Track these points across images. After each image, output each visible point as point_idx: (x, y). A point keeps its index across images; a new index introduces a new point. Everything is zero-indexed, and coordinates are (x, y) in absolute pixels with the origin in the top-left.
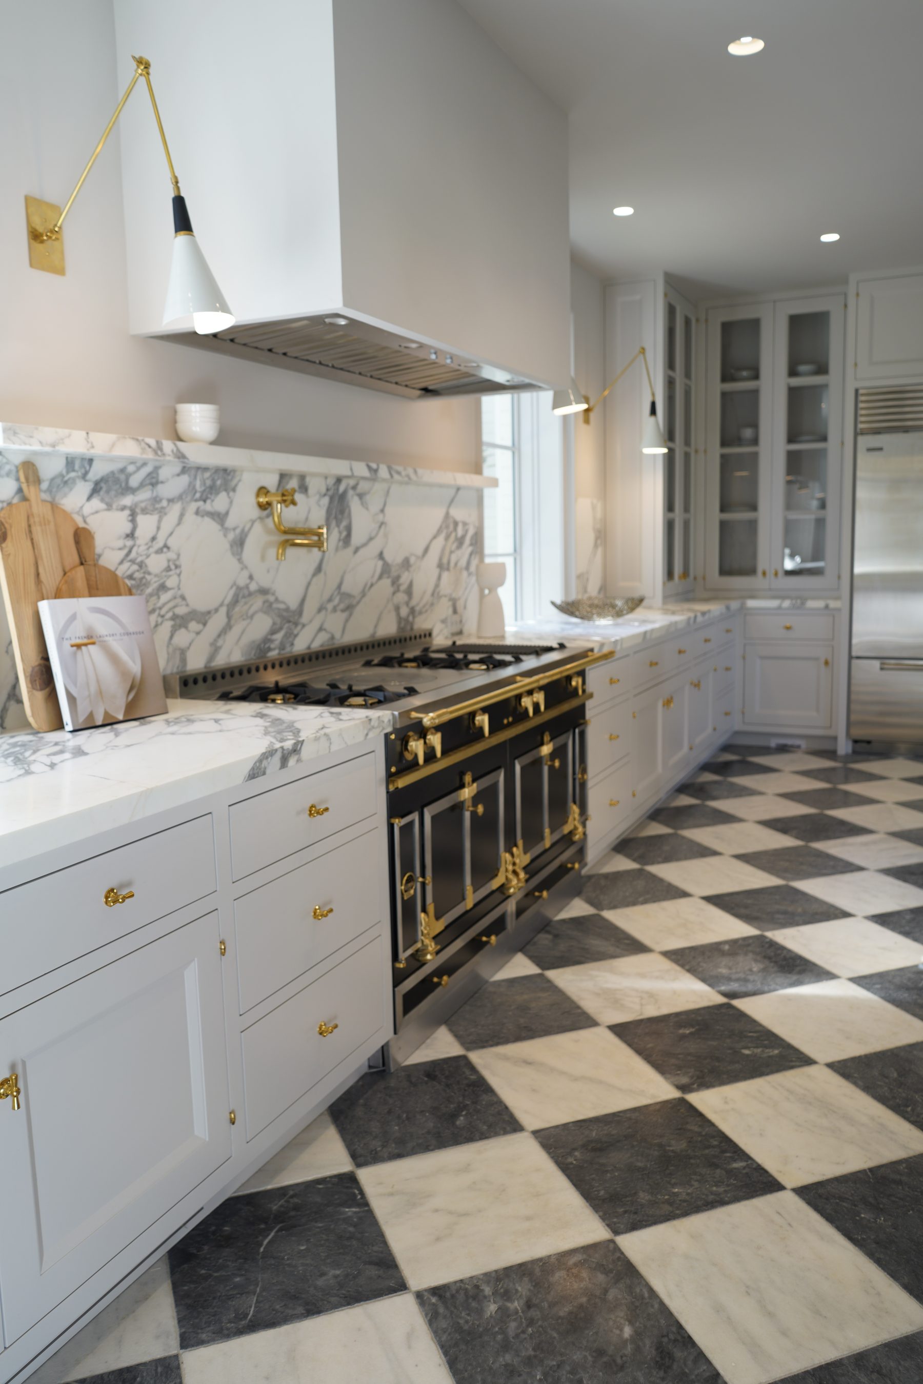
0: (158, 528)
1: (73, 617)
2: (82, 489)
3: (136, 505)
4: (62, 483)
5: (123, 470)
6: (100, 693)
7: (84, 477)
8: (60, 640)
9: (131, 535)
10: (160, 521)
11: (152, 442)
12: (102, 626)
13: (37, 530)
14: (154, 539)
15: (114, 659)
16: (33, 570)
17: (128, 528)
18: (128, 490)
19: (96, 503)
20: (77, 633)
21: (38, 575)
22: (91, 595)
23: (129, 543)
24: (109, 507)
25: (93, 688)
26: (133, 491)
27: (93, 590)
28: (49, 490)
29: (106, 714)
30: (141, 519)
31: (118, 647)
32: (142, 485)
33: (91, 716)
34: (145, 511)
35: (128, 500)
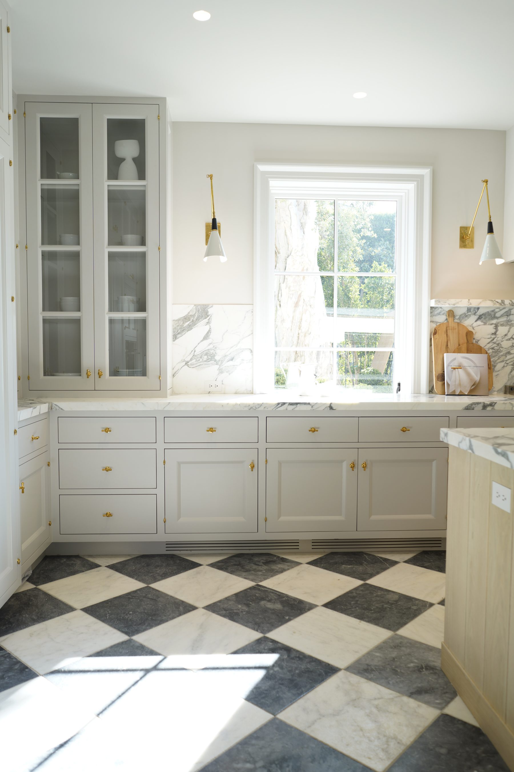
0: (509, 331)
1: (455, 359)
2: (473, 318)
3: (498, 323)
4: (465, 316)
5: (493, 311)
6: (460, 385)
7: (475, 314)
8: (448, 366)
9: (495, 334)
10: (510, 329)
11: (500, 301)
12: (465, 363)
13: (450, 332)
14: (506, 335)
15: (468, 374)
16: (445, 344)
17: (493, 331)
18: (495, 317)
19: (479, 322)
20: (455, 364)
21: (447, 345)
22: (467, 353)
23: (493, 336)
24: (485, 324)
25: (457, 382)
26: (497, 318)
27: (468, 351)
28: (459, 319)
29: (461, 392)
30: (500, 328)
31: (470, 370)
32: (502, 316)
33: (454, 391)
34: (502, 325)
35: (494, 321)
